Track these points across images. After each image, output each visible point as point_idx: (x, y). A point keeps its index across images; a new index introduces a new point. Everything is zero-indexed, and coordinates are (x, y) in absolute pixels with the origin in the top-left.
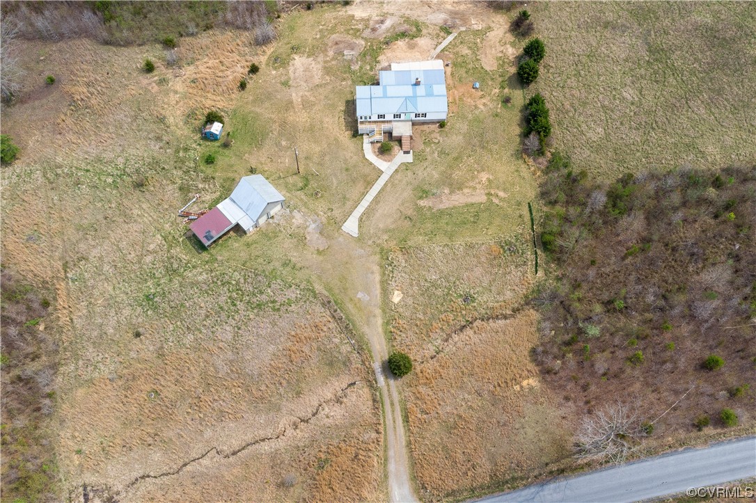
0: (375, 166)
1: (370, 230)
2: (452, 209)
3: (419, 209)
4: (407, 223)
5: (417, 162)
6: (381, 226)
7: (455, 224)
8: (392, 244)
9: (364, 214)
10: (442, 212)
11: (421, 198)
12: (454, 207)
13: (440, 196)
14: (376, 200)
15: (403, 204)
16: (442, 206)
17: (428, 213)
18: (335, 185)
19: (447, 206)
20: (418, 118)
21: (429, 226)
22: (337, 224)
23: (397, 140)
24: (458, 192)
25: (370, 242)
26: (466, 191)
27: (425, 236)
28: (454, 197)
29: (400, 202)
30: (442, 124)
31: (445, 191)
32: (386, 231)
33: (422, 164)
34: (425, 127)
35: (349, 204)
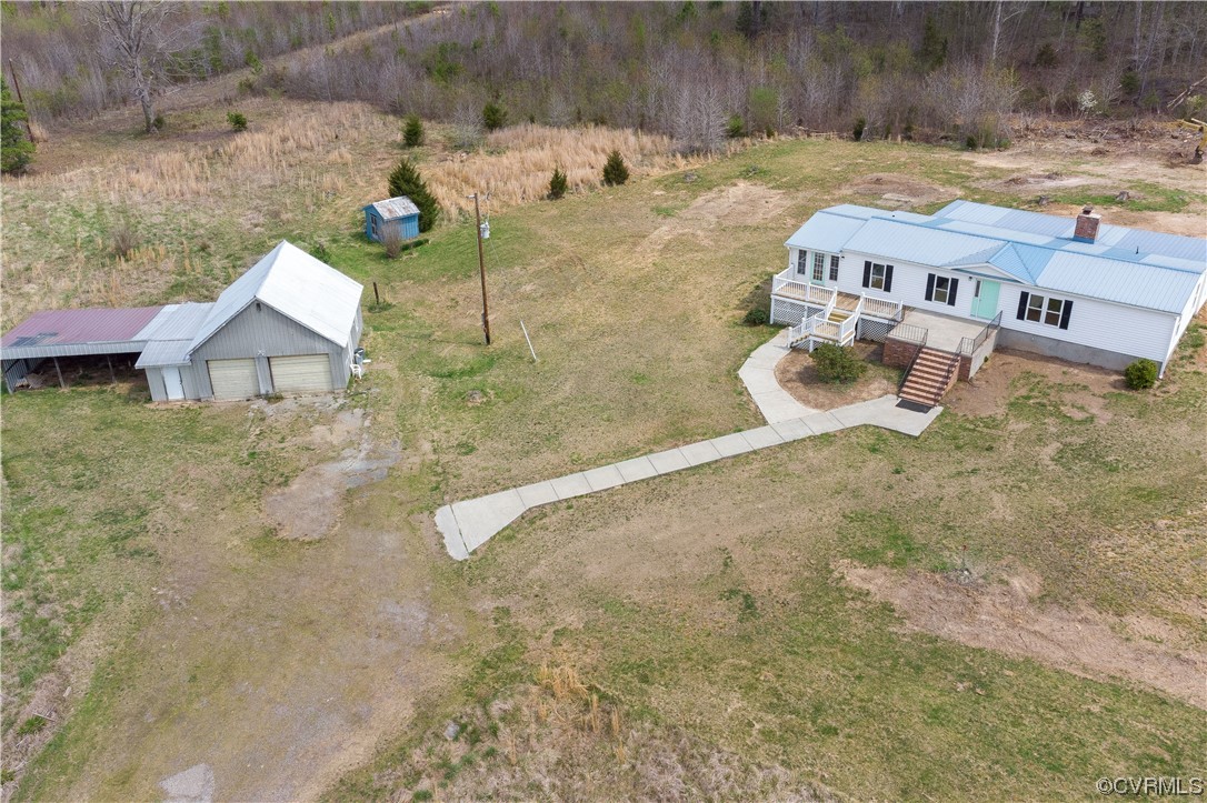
0: (750, 400)
5: (939, 445)
9: (569, 503)
10: (937, 654)
11: (869, 557)
12: (1029, 665)
13: (973, 590)
14: (656, 488)
16: (955, 631)
17: (859, 626)
19: (989, 640)
20: (1027, 326)
21: (821, 676)
22: (441, 487)
24: (1092, 613)
25: (488, 604)
26: (1140, 624)
30: (1137, 376)
31: (1017, 583)
33: (958, 455)
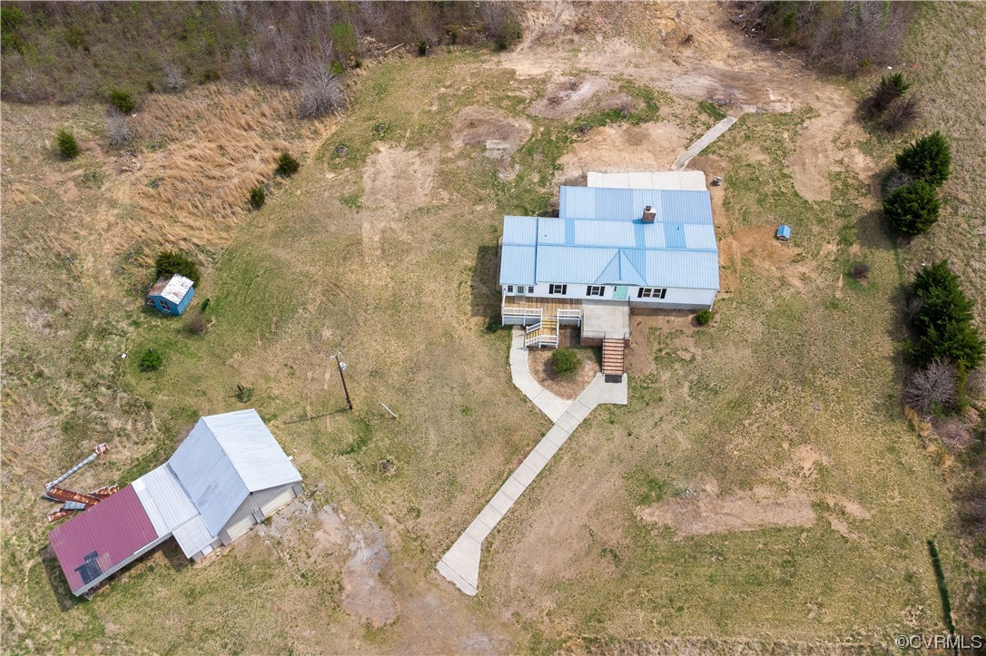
0: (534, 407)
1: (508, 578)
2: (725, 538)
3: (639, 530)
4: (607, 568)
5: (637, 405)
6: (539, 569)
7: (735, 583)
8: (565, 625)
9: (497, 530)
10: (698, 546)
11: (645, 500)
12: (730, 535)
13: (694, 500)
14: (531, 497)
15: (597, 513)
16: (697, 528)
17: (663, 545)
18: (433, 447)
19: (712, 528)
20: (644, 299)
21: (664, 581)
22: (428, 552)
23: (591, 347)
24: (741, 493)
25: (507, 615)
26: (760, 491)
27: (654, 609)
28: (729, 506)
29: (590, 506)
30: (701, 317)
31: (708, 488)
32: (551, 585)
33: (649, 410)
34: (660, 321)
35: (462, 500)
